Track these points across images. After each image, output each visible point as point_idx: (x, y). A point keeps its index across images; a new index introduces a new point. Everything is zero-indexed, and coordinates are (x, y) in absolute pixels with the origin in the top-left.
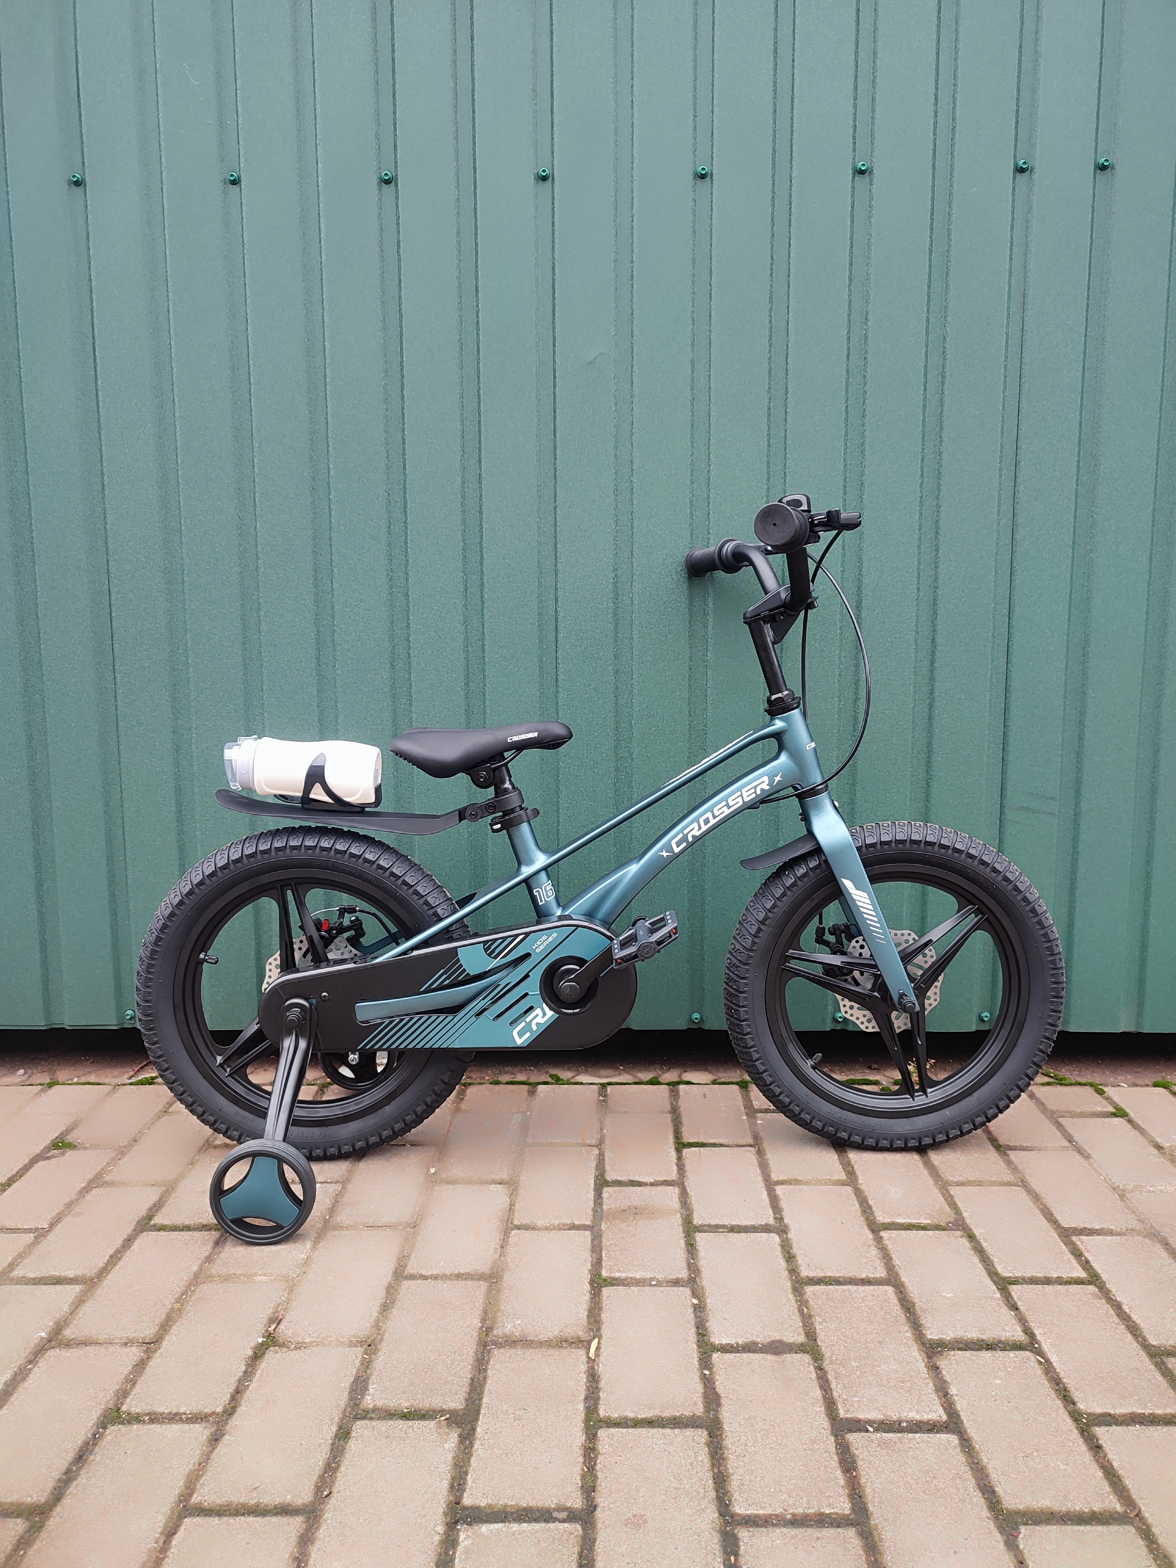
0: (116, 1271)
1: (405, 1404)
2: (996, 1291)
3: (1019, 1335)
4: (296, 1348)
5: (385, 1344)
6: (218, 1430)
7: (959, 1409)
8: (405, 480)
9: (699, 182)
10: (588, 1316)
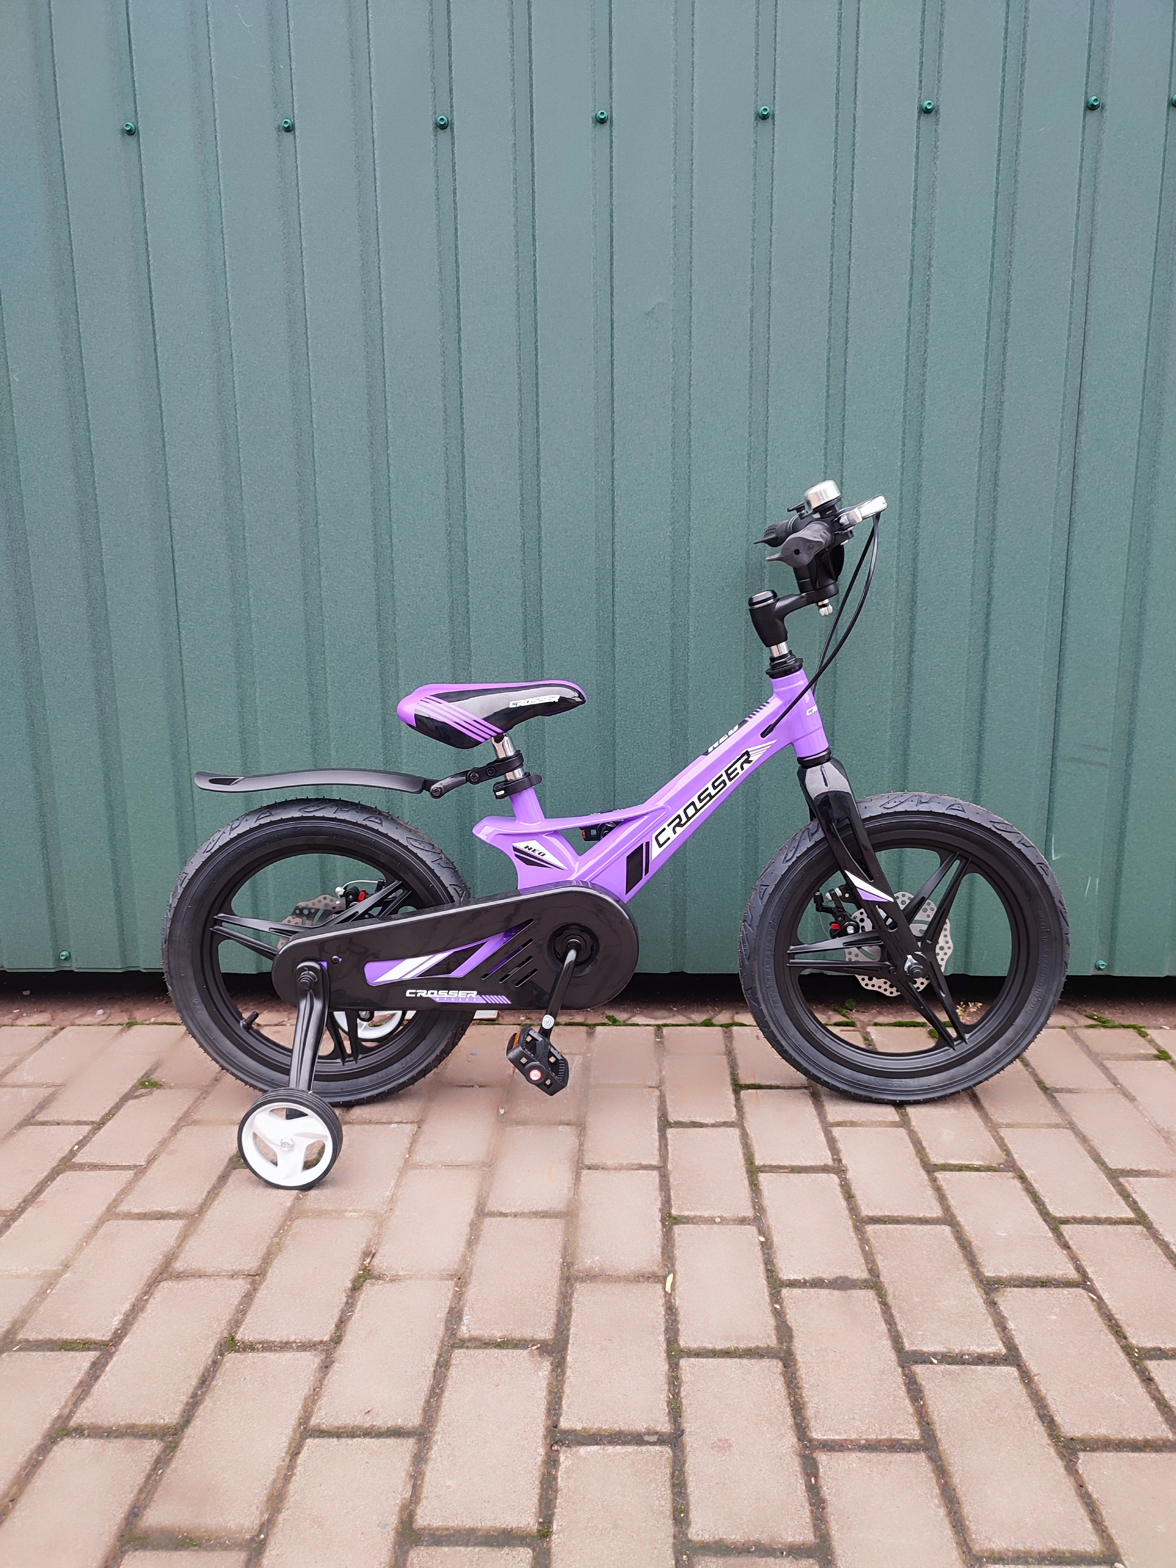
0: (215, 1207)
1: (498, 1334)
2: (1049, 1230)
3: (1072, 1274)
4: (392, 1281)
5: (474, 1278)
6: (327, 1358)
7: (1017, 1343)
8: (463, 435)
9: (761, 123)
10: (662, 1253)
